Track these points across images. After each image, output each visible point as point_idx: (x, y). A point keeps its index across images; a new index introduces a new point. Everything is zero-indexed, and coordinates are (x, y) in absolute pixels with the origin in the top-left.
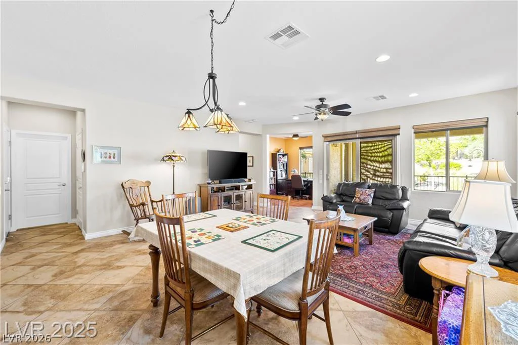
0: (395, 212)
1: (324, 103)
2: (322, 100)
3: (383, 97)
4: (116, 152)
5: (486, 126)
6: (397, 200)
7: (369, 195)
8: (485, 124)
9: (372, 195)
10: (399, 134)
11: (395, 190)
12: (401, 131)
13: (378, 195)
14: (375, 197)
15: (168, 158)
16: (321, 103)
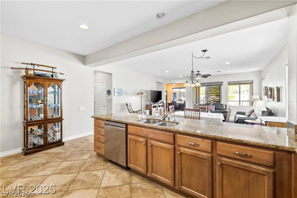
0: (225, 113)
1: (199, 73)
2: (198, 72)
3: (219, 71)
4: (121, 91)
5: (252, 83)
6: (223, 109)
7: (213, 108)
8: (252, 82)
9: (214, 108)
10: (222, 85)
11: (222, 106)
12: (223, 84)
13: (217, 108)
14: (215, 109)
15: (141, 94)
16: (198, 73)
